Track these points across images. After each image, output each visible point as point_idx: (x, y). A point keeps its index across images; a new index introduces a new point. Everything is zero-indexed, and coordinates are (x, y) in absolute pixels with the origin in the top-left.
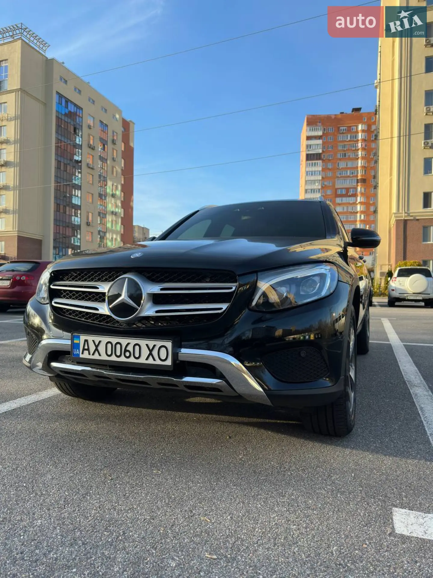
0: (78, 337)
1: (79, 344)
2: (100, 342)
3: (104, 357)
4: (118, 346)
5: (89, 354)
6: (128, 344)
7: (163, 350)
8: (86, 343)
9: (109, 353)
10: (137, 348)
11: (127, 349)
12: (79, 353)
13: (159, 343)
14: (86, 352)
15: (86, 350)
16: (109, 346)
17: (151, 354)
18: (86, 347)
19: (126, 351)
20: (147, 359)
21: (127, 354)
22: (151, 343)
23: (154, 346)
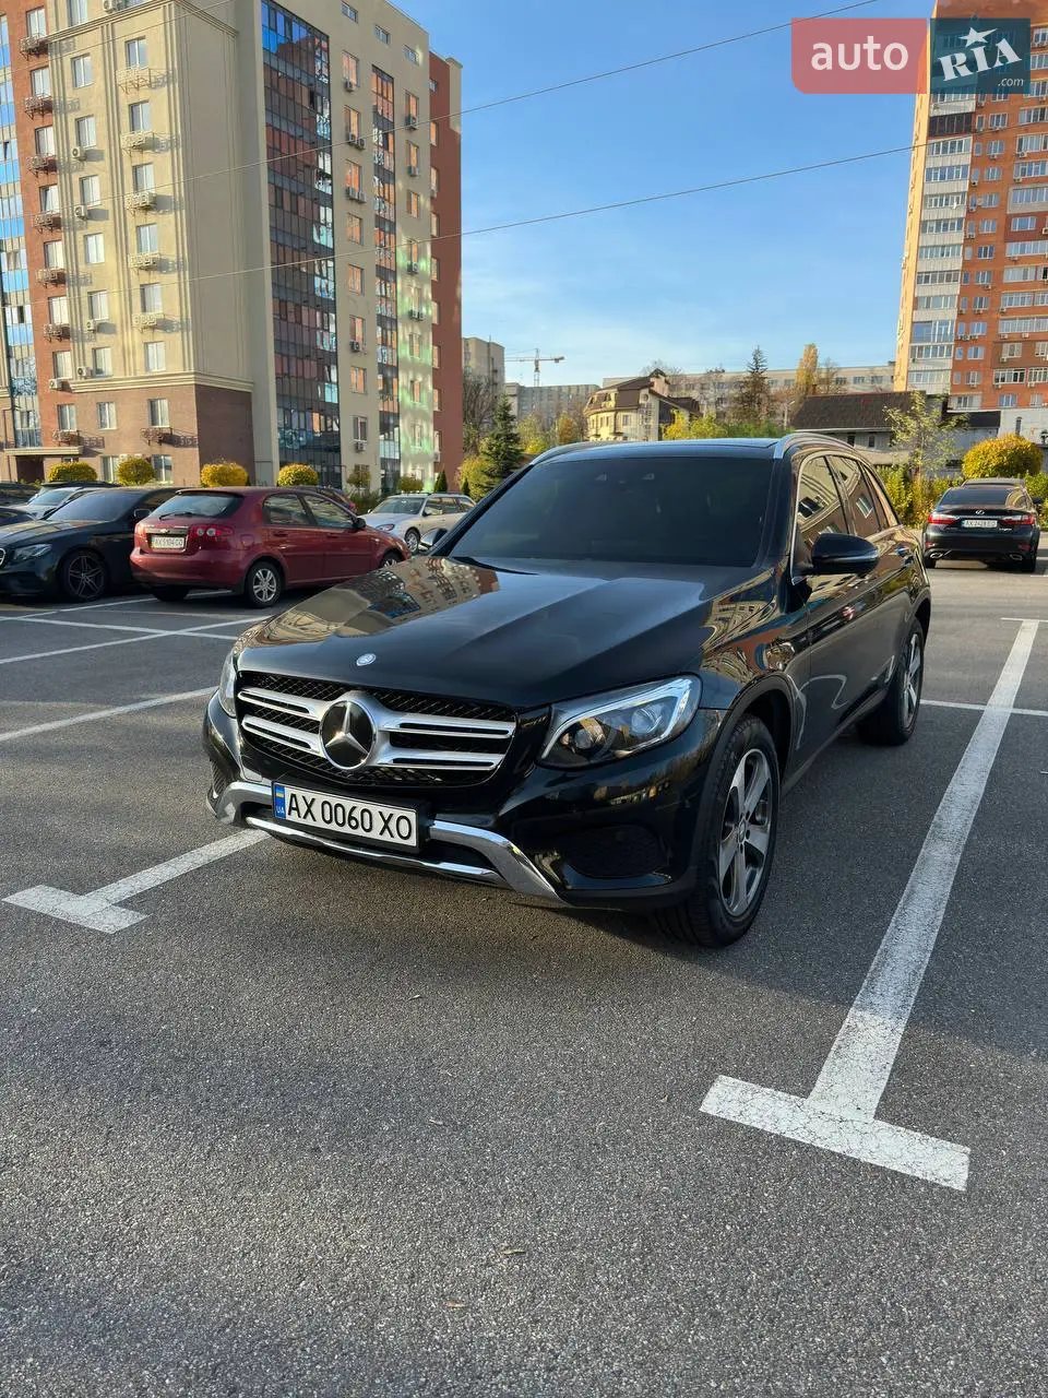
0: (282, 789)
1: (283, 800)
2: (313, 800)
3: (321, 824)
4: (340, 810)
6: (354, 808)
7: (403, 823)
9: (328, 818)
10: (366, 815)
13: (398, 812)
14: (294, 813)
16: (327, 807)
17: (386, 827)
19: (351, 818)
21: (353, 823)
22: (387, 811)
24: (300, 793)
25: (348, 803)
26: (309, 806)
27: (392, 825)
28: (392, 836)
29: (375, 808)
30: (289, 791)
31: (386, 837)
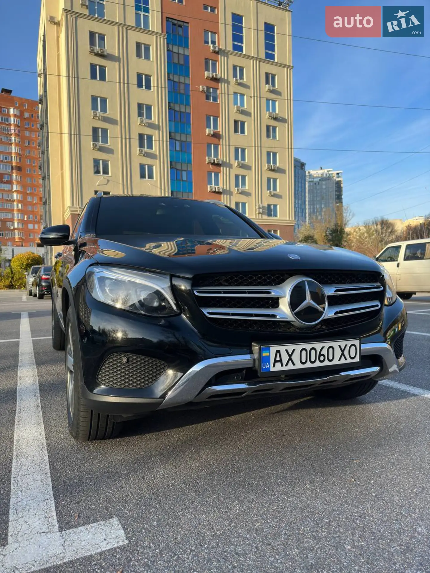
0: (269, 349)
1: (269, 357)
4: (313, 352)
5: (282, 365)
6: (323, 348)
8: (278, 354)
9: (304, 360)
10: (331, 350)
11: (322, 353)
12: (270, 366)
13: (349, 343)
14: (278, 365)
15: (278, 361)
16: (304, 352)
18: (278, 359)
19: (320, 355)
20: (339, 360)
21: (322, 358)
22: (343, 344)
23: (346, 345)
24: (282, 348)
25: (318, 346)
26: (290, 356)
27: (346, 353)
28: (346, 359)
29: (336, 344)
30: (273, 349)
31: (343, 361)
